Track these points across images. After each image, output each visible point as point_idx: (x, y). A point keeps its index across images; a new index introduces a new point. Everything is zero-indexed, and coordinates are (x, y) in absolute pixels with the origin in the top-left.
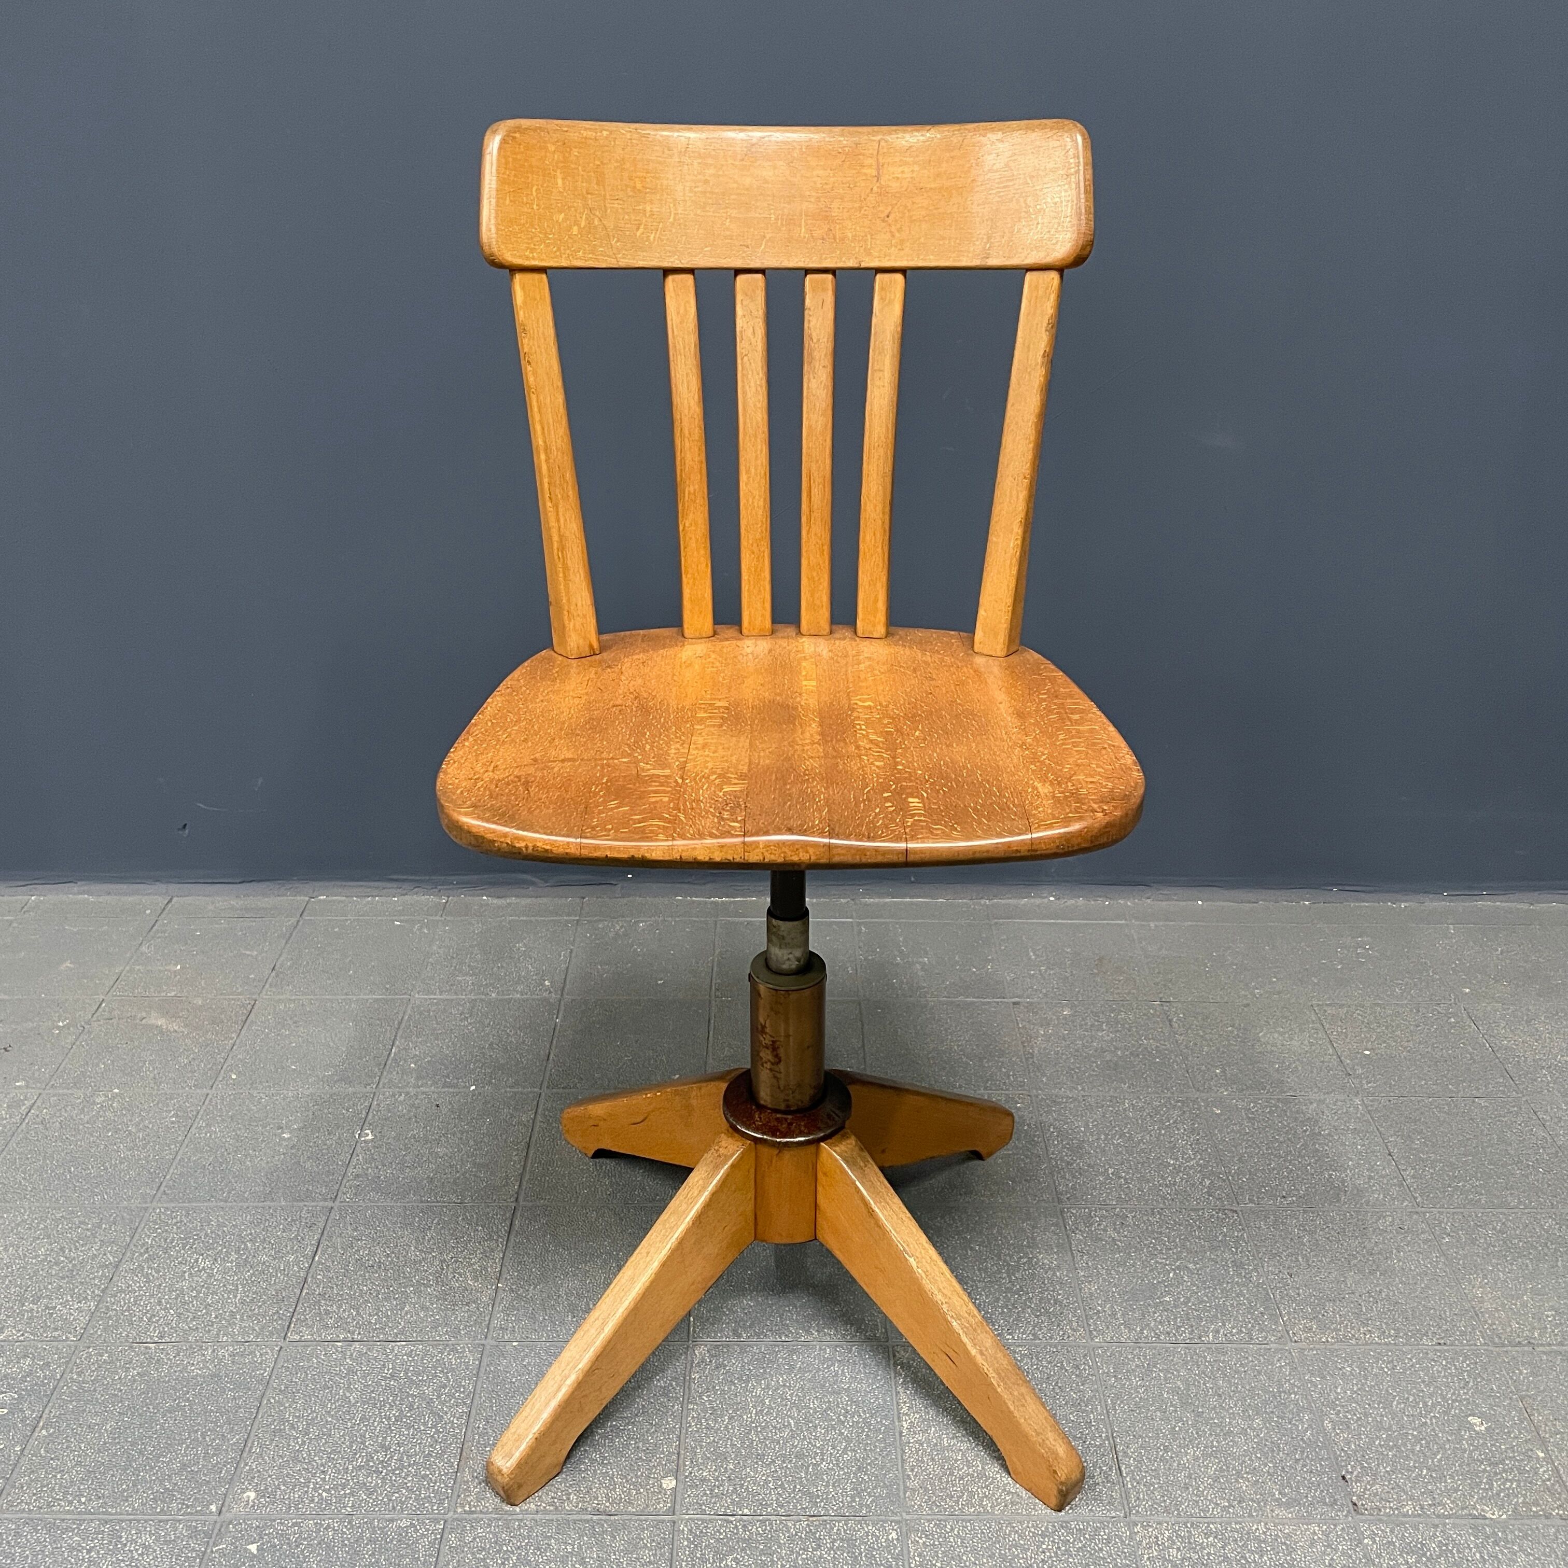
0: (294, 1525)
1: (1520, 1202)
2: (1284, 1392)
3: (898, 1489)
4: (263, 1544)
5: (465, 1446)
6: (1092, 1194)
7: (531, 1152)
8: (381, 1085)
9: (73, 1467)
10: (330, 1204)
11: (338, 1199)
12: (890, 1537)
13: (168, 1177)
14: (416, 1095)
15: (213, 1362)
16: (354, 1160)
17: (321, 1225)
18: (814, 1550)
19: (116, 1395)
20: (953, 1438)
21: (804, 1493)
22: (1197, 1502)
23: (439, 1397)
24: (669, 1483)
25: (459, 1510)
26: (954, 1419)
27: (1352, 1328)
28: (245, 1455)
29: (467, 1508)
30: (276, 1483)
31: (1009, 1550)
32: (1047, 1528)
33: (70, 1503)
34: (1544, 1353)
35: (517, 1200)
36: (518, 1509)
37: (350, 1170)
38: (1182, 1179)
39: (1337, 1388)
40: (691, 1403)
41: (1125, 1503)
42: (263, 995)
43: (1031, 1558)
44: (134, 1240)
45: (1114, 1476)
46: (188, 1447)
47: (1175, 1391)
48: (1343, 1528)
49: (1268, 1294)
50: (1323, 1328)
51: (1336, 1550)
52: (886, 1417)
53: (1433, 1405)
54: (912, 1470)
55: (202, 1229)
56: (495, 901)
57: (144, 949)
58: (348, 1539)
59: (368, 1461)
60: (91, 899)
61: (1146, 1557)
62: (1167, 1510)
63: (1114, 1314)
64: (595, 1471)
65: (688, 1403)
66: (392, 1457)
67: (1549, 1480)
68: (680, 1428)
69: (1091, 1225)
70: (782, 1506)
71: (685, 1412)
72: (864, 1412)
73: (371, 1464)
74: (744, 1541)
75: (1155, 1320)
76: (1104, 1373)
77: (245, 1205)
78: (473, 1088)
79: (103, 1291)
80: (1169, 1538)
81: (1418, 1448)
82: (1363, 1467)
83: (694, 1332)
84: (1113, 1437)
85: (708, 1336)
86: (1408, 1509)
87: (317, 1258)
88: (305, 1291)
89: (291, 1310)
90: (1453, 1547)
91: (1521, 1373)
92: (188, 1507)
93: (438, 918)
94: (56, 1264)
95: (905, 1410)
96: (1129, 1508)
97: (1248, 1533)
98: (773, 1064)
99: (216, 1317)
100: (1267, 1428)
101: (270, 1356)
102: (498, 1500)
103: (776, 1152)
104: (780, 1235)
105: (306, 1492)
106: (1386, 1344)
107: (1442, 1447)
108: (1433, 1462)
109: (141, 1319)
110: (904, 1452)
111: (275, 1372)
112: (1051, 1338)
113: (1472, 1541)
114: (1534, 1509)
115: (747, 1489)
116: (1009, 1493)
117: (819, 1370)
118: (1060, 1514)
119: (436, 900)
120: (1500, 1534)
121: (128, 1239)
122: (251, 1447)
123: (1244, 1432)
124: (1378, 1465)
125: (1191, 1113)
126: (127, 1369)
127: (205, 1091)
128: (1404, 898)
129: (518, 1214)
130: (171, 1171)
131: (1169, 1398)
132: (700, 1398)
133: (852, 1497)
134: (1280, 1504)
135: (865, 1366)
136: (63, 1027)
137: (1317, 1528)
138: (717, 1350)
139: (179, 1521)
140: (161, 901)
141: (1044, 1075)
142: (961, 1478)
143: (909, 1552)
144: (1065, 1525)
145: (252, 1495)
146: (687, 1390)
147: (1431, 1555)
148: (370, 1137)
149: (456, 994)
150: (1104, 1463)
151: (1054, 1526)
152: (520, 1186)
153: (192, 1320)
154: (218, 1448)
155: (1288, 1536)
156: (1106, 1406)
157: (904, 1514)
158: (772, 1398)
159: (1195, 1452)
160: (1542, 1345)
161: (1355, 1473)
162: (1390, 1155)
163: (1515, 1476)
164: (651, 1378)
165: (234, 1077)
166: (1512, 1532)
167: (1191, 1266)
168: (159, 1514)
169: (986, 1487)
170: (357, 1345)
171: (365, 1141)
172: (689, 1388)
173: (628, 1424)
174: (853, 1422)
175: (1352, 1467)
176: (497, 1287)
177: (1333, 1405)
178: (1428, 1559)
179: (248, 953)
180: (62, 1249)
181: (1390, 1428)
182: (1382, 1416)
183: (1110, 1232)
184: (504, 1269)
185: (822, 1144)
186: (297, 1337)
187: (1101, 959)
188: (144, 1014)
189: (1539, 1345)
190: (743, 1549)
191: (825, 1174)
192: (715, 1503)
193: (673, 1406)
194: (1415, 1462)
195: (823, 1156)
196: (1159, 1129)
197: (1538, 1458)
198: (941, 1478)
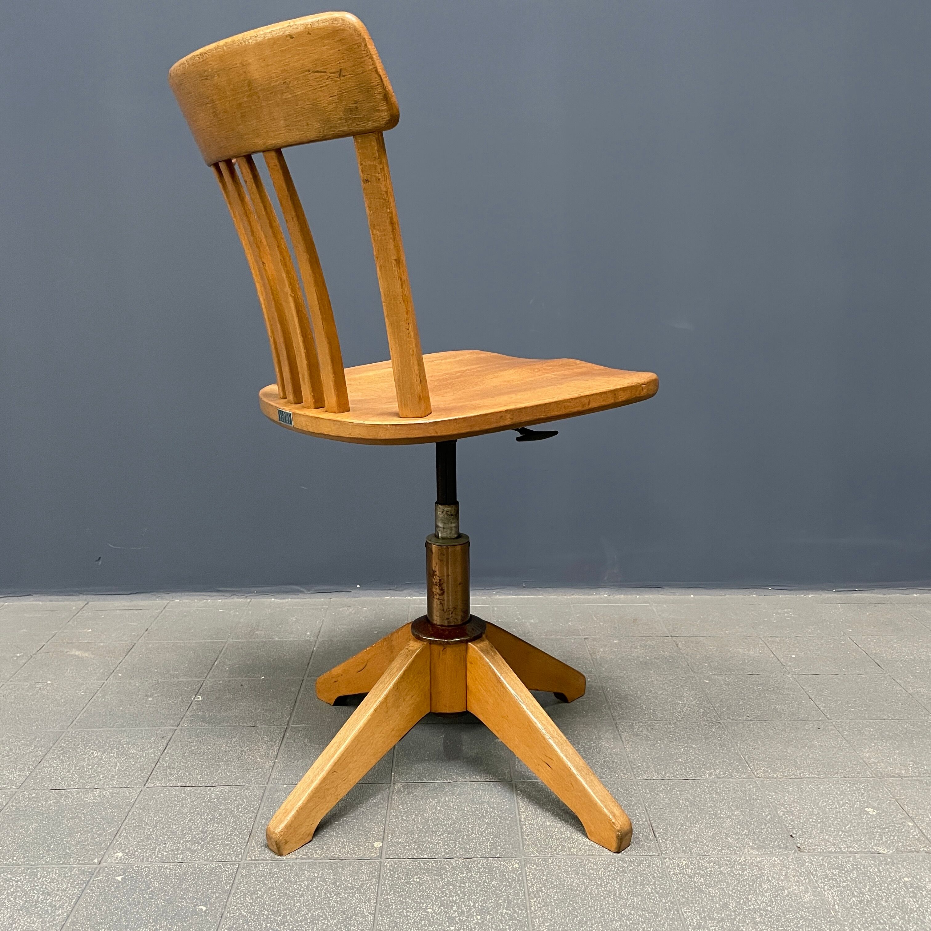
0: (145, 867)
1: (889, 717)
2: (753, 799)
3: (519, 845)
4: (126, 876)
5: (253, 831)
6: (633, 717)
7: (297, 704)
8: (208, 677)
9: (10, 844)
10: (175, 728)
11: (180, 726)
12: (514, 866)
13: (77, 718)
14: (229, 681)
15: (100, 796)
16: (191, 709)
17: (169, 737)
18: (467, 873)
19: (39, 812)
20: (552, 822)
21: (461, 848)
22: (702, 848)
23: (238, 809)
24: (378, 845)
25: (248, 859)
26: (553, 813)
27: (792, 771)
28: (117, 837)
29: (253, 858)
30: (136, 849)
31: (588, 871)
32: (611, 861)
33: (7, 860)
34: (909, 780)
35: (288, 724)
36: (284, 858)
37: (188, 713)
38: (687, 710)
39: (784, 797)
40: (392, 809)
41: (658, 849)
42: (140, 641)
43: (601, 874)
44: (55, 745)
45: (651, 837)
46: (81, 834)
47: (687, 799)
48: (792, 858)
49: (740, 757)
50: (774, 771)
51: (789, 868)
52: (511, 814)
53: (843, 804)
54: (528, 837)
55: (97, 739)
56: (279, 601)
57: (70, 623)
58: (178, 873)
59: (192, 838)
60: (41, 603)
61: (672, 873)
62: (684, 852)
63: (648, 767)
64: (333, 840)
65: (390, 809)
66: (207, 836)
67: (917, 835)
68: (386, 821)
69: (634, 729)
70: (448, 854)
71: (388, 814)
72: (498, 812)
73: (194, 839)
74: (424, 869)
75: (673, 769)
76: (643, 792)
77: (123, 729)
78: (263, 677)
79: (35, 768)
80: (686, 864)
81: (836, 822)
82: (802, 831)
83: (394, 778)
84: (650, 820)
85: (403, 780)
86: (832, 849)
87: (166, 751)
88: (157, 766)
89: (149, 773)
90: (861, 866)
91: (895, 789)
92: (80, 860)
93: (244, 608)
94: (7, 756)
95: (522, 810)
96: (661, 851)
97: (734, 861)
98: (440, 595)
99: (103, 777)
100: (743, 815)
101: (135, 795)
102: (272, 854)
103: (441, 648)
104: (445, 706)
105: (154, 853)
106: (813, 778)
107: (851, 822)
108: (845, 828)
109: (57, 779)
110: (522, 828)
111: (138, 800)
112: (611, 777)
113: (872, 864)
114: (909, 848)
115: (426, 846)
116: (587, 845)
117: (470, 794)
118: (618, 854)
119: (245, 600)
120: (889, 860)
121: (51, 745)
122: (121, 834)
123: (729, 817)
124: (812, 830)
125: (691, 682)
126: (47, 801)
127: (103, 682)
128: (811, 592)
129: (288, 730)
130: (80, 716)
131: (683, 803)
132: (398, 806)
133: (490, 849)
134: (753, 848)
135: (498, 792)
136: (20, 656)
137: (776, 859)
138: (407, 785)
139: (74, 868)
140: (81, 604)
141: (603, 667)
142: (557, 839)
143: (526, 873)
144: (623, 860)
145: (120, 855)
146: (389, 805)
147: (847, 870)
148: (201, 699)
149: (254, 638)
150: (645, 832)
151: (615, 860)
152: (290, 718)
153: (88, 779)
154: (100, 835)
155: (759, 862)
156: (645, 807)
157: (523, 856)
158: (441, 806)
159: (700, 826)
160: (907, 777)
161: (798, 834)
162: (810, 698)
163: (896, 834)
164: (368, 799)
165: (120, 675)
166: (896, 859)
167: (694, 746)
168: (62, 864)
169: (573, 843)
170: (188, 788)
171: (197, 701)
172: (391, 803)
173: (353, 819)
174: (491, 816)
175: (796, 831)
176: (275, 762)
177: (783, 805)
178: (846, 872)
179: (132, 624)
180: (11, 750)
181: (818, 814)
182: (813, 809)
183: (645, 732)
184: (279, 754)
185: (469, 643)
186: (153, 785)
187: (635, 620)
188: (68, 650)
189: (905, 777)
190: (424, 873)
191: (471, 663)
192: (406, 853)
193: (381, 811)
194: (835, 828)
195: (470, 651)
196: (673, 689)
197: (909, 826)
198: (545, 840)
